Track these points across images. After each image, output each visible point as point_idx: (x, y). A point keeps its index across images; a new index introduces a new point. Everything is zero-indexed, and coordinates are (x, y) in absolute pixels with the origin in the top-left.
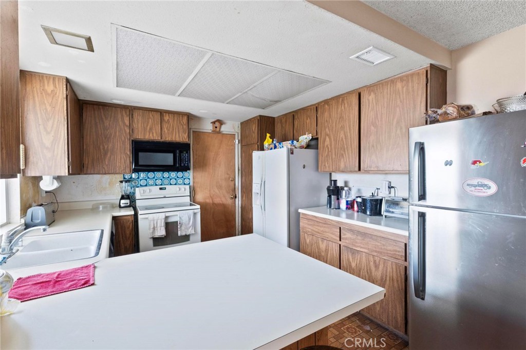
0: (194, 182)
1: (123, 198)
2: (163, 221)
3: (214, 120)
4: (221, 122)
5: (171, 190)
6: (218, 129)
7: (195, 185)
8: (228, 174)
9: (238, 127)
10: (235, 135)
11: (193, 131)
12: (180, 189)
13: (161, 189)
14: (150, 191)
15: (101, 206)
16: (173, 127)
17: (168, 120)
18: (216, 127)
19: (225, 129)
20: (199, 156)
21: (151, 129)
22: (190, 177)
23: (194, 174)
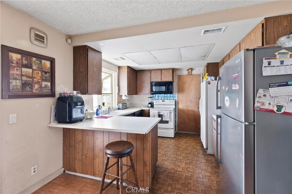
0: (178, 99)
1: (149, 104)
2: (157, 113)
3: (188, 69)
4: (192, 69)
5: (167, 102)
6: (190, 73)
7: (179, 100)
8: (196, 95)
9: (203, 70)
10: (200, 74)
11: (178, 76)
12: (170, 102)
13: (163, 101)
14: (159, 102)
15: (142, 106)
16: (166, 75)
17: (164, 72)
18: (189, 72)
19: (194, 72)
20: (181, 87)
21: (157, 77)
22: (176, 97)
23: (178, 95)
